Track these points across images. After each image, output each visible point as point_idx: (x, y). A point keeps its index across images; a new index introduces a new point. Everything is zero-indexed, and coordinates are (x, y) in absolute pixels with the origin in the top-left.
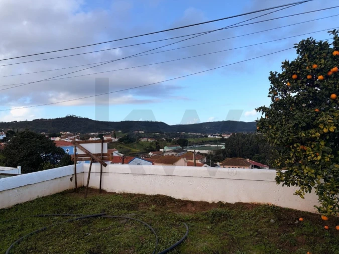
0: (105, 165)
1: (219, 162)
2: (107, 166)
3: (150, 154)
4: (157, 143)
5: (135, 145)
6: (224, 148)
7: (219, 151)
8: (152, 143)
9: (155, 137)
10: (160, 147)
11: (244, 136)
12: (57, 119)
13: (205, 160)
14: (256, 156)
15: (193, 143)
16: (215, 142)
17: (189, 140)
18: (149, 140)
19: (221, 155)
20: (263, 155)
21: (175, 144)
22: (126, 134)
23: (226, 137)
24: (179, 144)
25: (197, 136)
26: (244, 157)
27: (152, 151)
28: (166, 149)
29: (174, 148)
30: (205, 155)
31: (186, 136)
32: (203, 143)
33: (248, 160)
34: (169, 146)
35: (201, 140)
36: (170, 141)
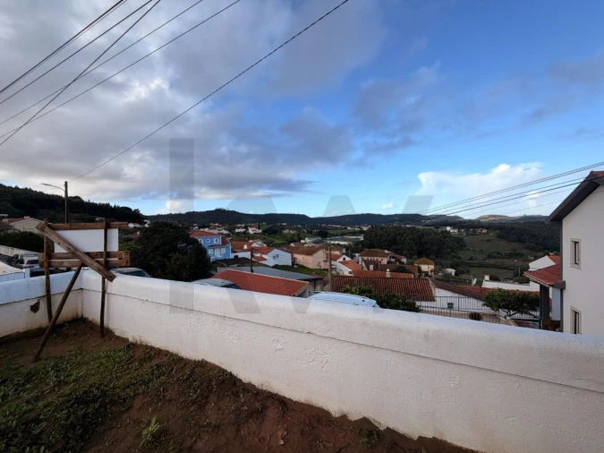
0: (112, 278)
1: (357, 252)
2: (115, 280)
3: (292, 245)
4: (299, 235)
5: (278, 236)
6: (362, 239)
7: (357, 243)
8: (293, 235)
9: (297, 229)
10: (300, 239)
11: (382, 228)
12: (207, 212)
13: (344, 251)
14: (395, 247)
15: (333, 235)
16: (354, 233)
17: (330, 232)
18: (291, 232)
19: (360, 246)
20: (400, 247)
21: (315, 235)
22: (270, 226)
23: (365, 229)
24: (320, 236)
25: (337, 228)
26: (382, 248)
27: (294, 241)
28: (307, 240)
29: (315, 239)
30: (344, 246)
31: (326, 228)
32: (343, 234)
33: (386, 251)
34: (310, 238)
35: (340, 232)
36: (311, 232)
